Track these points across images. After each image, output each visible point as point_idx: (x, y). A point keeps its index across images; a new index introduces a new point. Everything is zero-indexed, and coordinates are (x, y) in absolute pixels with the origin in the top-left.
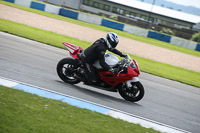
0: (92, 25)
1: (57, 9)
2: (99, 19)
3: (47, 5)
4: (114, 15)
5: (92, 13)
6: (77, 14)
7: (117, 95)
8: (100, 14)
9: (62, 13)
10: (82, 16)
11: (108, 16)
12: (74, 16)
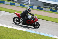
0: (47, 11)
1: (36, 7)
2: (49, 9)
3: (34, 6)
4: (53, 8)
5: (47, 8)
6: (42, 8)
7: (32, 27)
8: (49, 8)
9: (38, 8)
10: (44, 9)
11: (52, 8)
12: (42, 9)
